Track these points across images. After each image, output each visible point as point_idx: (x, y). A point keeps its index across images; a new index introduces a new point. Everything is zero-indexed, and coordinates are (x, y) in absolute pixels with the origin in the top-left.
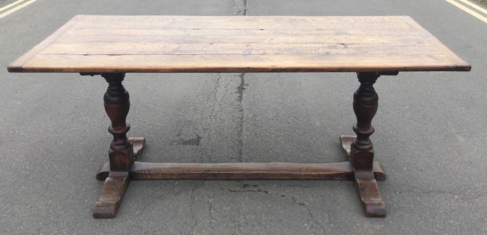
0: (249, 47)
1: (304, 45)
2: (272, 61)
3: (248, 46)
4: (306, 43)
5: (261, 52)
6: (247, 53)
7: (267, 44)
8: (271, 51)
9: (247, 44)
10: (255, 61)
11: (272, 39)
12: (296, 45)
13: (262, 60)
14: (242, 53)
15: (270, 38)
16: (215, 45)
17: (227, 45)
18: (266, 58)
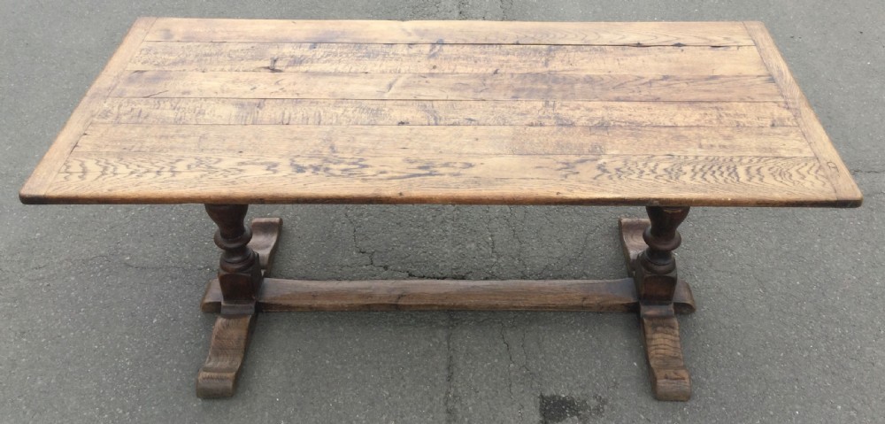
0: (433, 62)
1: (340, 68)
2: (404, 30)
3: (434, 67)
4: (336, 74)
5: (414, 50)
6: (438, 47)
7: (403, 71)
8: (400, 52)
9: (436, 71)
10: (427, 30)
11: (390, 86)
12: (353, 70)
13: (417, 31)
14: (445, 48)
15: (393, 90)
16: (491, 70)
17: (469, 70)
18: (410, 34)
